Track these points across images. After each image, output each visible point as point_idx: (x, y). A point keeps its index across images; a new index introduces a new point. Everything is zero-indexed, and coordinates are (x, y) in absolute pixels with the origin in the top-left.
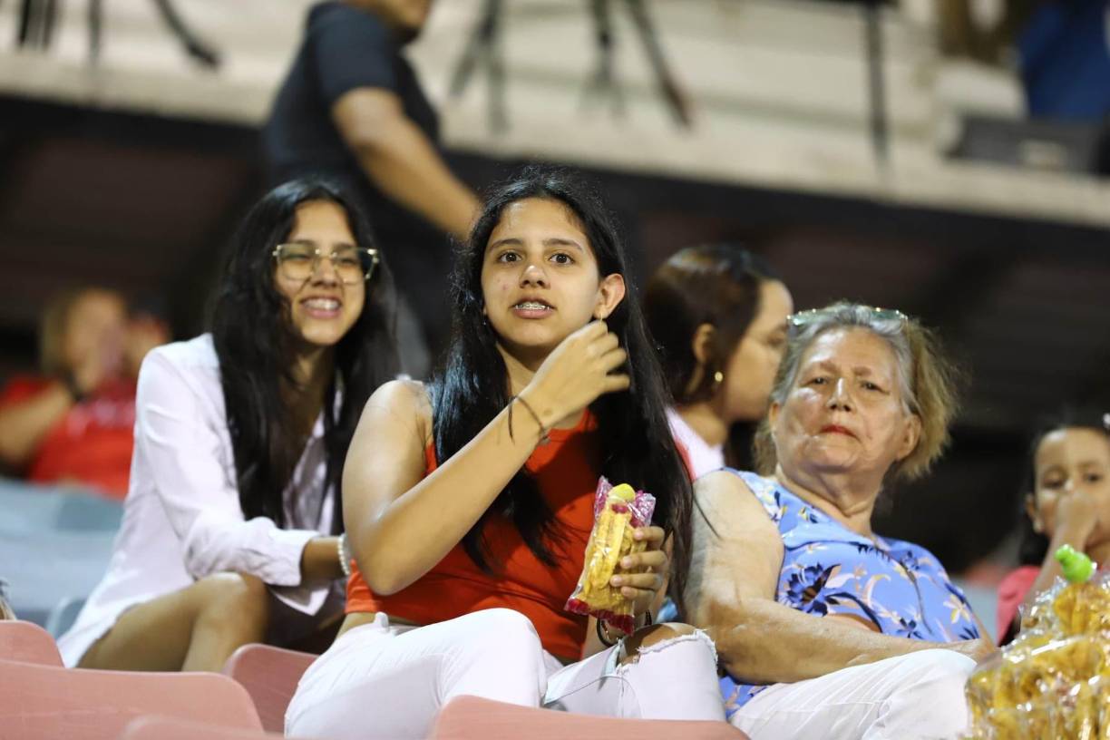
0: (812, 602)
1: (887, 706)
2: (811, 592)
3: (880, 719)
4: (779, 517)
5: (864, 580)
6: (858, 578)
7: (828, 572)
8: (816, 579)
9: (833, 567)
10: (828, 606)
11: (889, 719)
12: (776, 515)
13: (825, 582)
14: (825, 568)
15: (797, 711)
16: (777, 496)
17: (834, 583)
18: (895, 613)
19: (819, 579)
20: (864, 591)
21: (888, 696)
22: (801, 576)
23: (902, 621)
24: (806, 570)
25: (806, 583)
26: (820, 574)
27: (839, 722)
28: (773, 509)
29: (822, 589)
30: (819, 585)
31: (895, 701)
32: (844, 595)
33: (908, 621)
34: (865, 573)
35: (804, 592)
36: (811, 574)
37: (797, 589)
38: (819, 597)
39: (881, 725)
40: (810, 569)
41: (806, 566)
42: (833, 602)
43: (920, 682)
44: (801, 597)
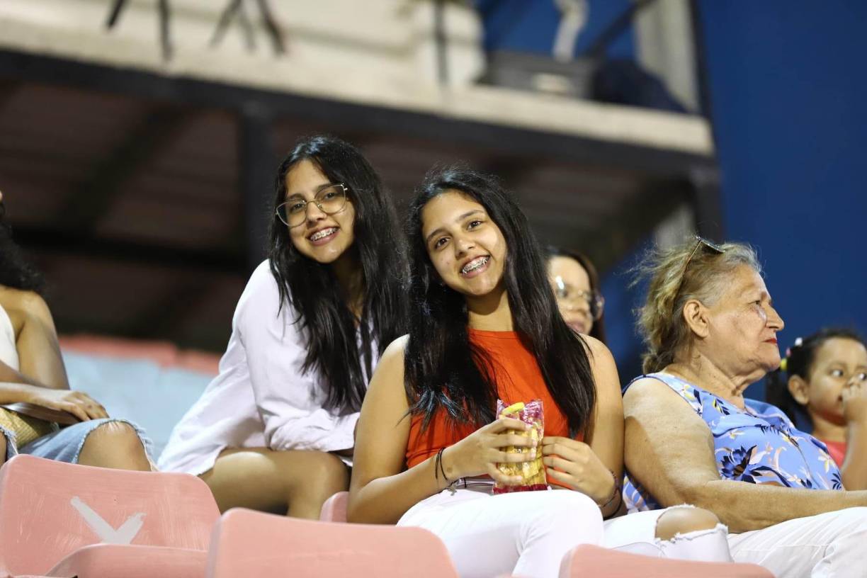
0: (742, 475)
1: (832, 549)
2: (740, 469)
3: (825, 558)
4: (701, 411)
5: (772, 456)
6: (769, 453)
7: (750, 453)
8: (742, 459)
9: (752, 448)
10: (754, 478)
11: (834, 557)
12: (699, 410)
13: (749, 461)
14: (747, 450)
15: (756, 550)
16: (697, 394)
17: (755, 460)
18: (795, 476)
19: (744, 459)
20: (773, 462)
21: (831, 542)
22: (730, 457)
23: (802, 482)
24: (734, 453)
25: (736, 462)
26: (745, 455)
27: (791, 560)
28: (696, 405)
29: (747, 466)
30: (745, 463)
31: (838, 544)
32: (764, 468)
33: (805, 481)
34: (772, 449)
35: (735, 469)
36: (738, 456)
37: (729, 467)
38: (746, 472)
39: (828, 562)
40: (737, 452)
41: (733, 450)
42: (757, 474)
43: (856, 531)
44: (733, 473)
